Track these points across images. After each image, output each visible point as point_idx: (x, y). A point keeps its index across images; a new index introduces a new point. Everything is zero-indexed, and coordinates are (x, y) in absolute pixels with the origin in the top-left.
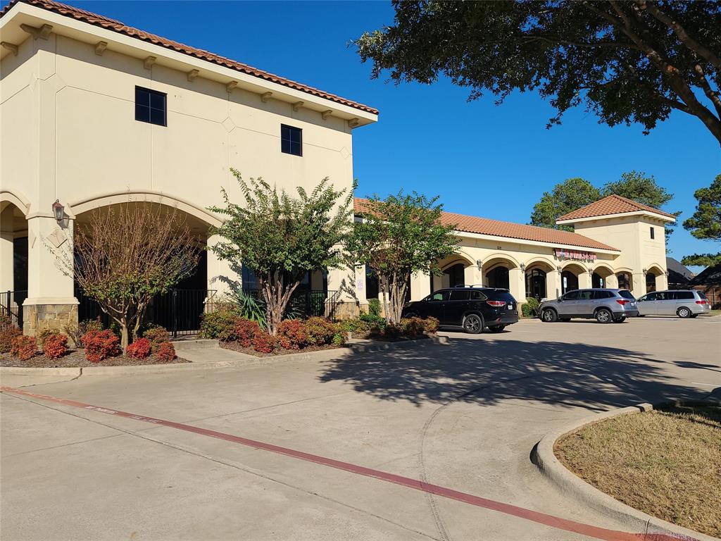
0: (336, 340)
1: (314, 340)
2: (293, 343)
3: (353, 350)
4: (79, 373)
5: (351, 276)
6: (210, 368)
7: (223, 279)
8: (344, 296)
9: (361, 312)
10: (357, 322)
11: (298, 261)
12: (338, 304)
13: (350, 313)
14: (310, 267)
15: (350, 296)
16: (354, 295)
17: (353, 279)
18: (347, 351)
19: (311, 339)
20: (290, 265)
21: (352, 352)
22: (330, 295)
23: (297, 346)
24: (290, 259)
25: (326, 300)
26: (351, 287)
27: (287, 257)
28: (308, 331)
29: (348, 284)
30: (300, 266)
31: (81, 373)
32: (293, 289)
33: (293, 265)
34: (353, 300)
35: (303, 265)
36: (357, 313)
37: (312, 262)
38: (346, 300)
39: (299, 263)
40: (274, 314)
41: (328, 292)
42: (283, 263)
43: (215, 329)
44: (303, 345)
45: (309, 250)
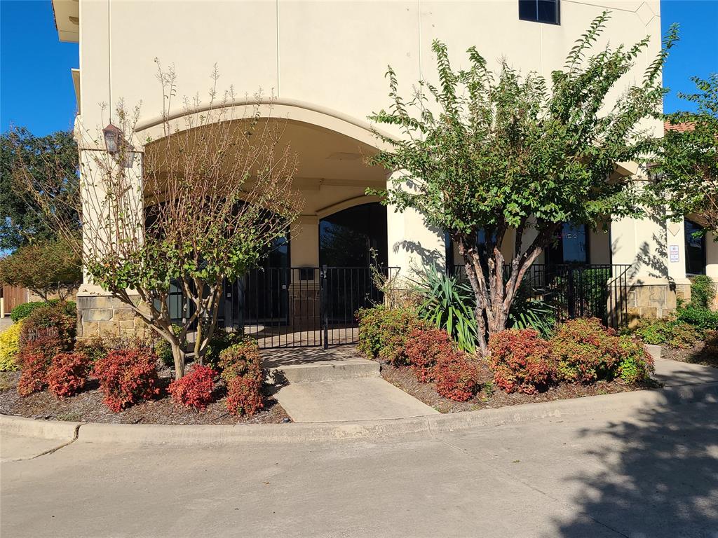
0: (625, 372)
1: (571, 373)
2: (521, 380)
3: (666, 394)
4: (73, 436)
5: (658, 236)
6: (322, 439)
7: (411, 246)
8: (645, 273)
9: (679, 302)
10: (673, 323)
11: (533, 203)
12: (633, 287)
13: (657, 305)
14: (561, 216)
15: (657, 273)
16: (664, 271)
17: (663, 242)
18: (650, 398)
19: (564, 370)
20: (517, 214)
21: (663, 400)
22: (616, 272)
23: (531, 387)
24: (516, 202)
25: (609, 281)
26: (658, 256)
27: (508, 197)
28: (557, 353)
29: (653, 252)
30: (538, 214)
31: (77, 437)
32: (528, 263)
33: (523, 213)
34: (663, 281)
35: (545, 213)
36: (671, 304)
37: (566, 206)
38: (648, 281)
39: (536, 210)
40: (489, 314)
41: (614, 267)
42: (501, 211)
43: (378, 341)
44: (545, 385)
45: (557, 180)
